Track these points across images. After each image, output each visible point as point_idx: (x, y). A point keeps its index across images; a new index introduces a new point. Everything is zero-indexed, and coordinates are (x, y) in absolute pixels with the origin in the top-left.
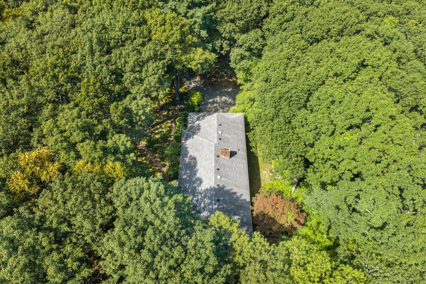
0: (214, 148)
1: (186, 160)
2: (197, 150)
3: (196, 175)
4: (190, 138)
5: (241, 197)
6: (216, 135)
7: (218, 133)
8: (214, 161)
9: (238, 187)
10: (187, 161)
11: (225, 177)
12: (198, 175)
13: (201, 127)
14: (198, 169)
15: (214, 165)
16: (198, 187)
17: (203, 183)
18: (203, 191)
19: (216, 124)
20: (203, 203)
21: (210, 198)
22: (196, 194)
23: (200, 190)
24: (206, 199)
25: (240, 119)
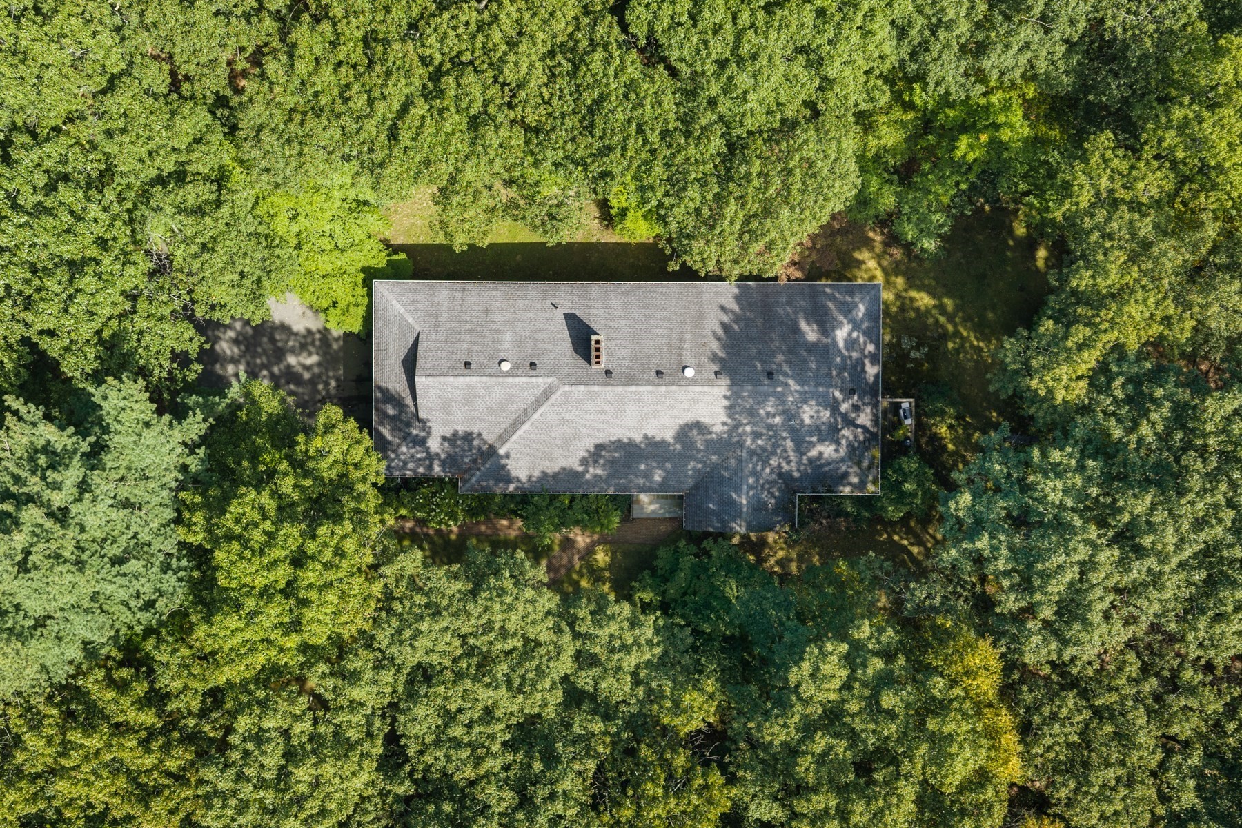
0: (582, 388)
1: (596, 476)
2: (567, 442)
3: (663, 442)
4: (504, 466)
5: (732, 311)
6: (517, 379)
7: (508, 374)
8: (633, 388)
9: (701, 316)
10: (599, 471)
11: (680, 355)
12: (669, 436)
13: (461, 429)
14: (646, 437)
15: (650, 388)
16: (710, 433)
17: (702, 419)
18: (729, 421)
19: (468, 379)
20: (770, 421)
21: (762, 398)
22: (735, 440)
23: (726, 428)
24: (762, 412)
25: (410, 295)
